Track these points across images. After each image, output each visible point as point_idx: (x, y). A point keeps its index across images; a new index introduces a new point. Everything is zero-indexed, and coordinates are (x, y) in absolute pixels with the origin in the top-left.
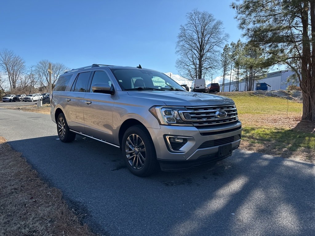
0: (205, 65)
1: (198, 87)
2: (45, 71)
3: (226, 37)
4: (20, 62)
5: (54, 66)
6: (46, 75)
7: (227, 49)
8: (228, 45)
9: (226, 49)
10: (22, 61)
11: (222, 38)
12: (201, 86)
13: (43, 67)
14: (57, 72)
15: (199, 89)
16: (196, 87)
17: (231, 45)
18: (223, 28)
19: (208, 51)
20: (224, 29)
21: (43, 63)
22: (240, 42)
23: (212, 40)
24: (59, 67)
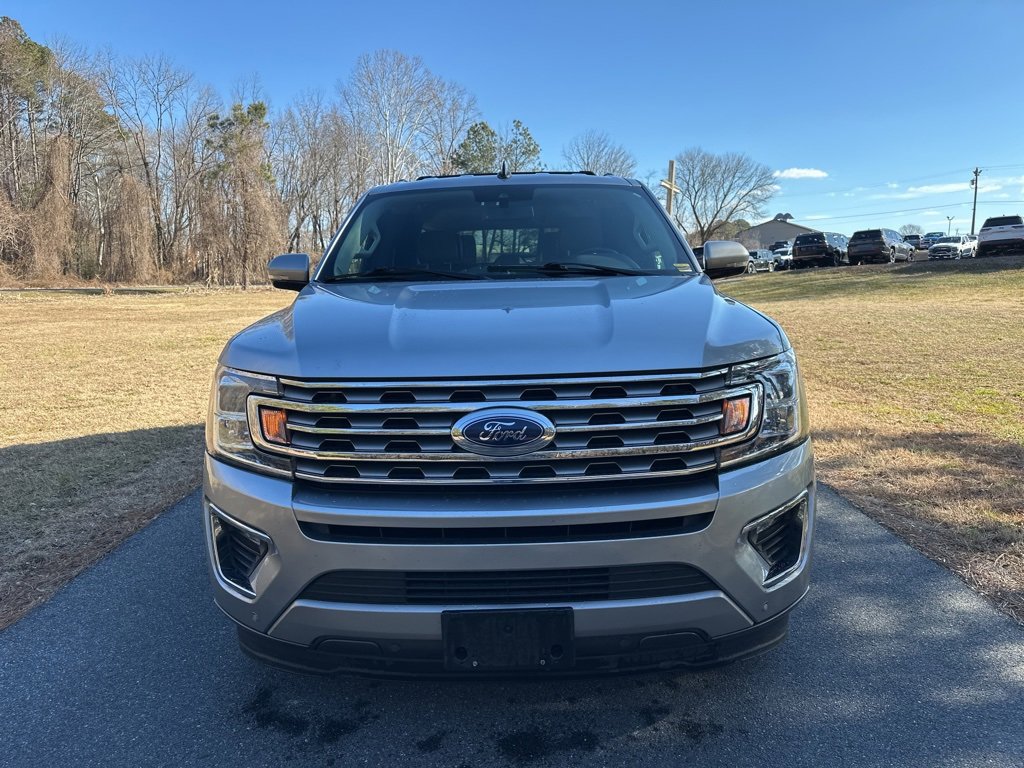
2: (691, 183)
4: (623, 163)
5: (718, 165)
6: (693, 197)
10: (630, 161)
13: (686, 172)
14: (727, 185)
21: (688, 159)
24: (733, 164)
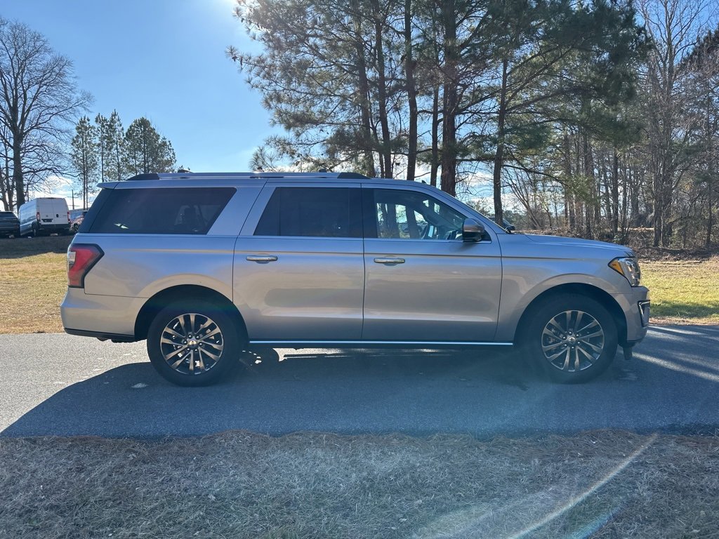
0: (28, 161)
1: (50, 220)
3: (84, 99)
7: (86, 129)
8: (88, 120)
9: (82, 127)
11: (74, 100)
12: (57, 216)
15: (52, 225)
16: (44, 220)
17: (96, 121)
18: (74, 75)
19: (37, 126)
20: (76, 80)
22: (117, 117)
23: (47, 100)
